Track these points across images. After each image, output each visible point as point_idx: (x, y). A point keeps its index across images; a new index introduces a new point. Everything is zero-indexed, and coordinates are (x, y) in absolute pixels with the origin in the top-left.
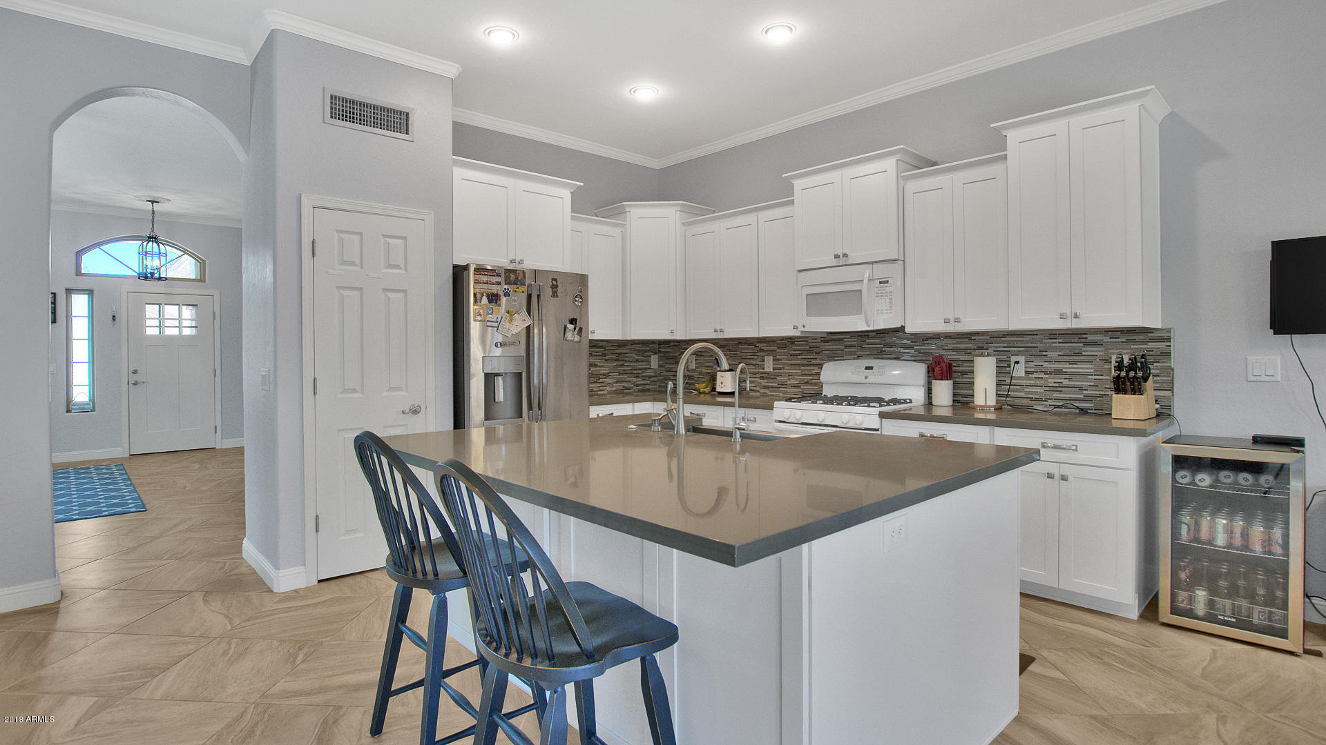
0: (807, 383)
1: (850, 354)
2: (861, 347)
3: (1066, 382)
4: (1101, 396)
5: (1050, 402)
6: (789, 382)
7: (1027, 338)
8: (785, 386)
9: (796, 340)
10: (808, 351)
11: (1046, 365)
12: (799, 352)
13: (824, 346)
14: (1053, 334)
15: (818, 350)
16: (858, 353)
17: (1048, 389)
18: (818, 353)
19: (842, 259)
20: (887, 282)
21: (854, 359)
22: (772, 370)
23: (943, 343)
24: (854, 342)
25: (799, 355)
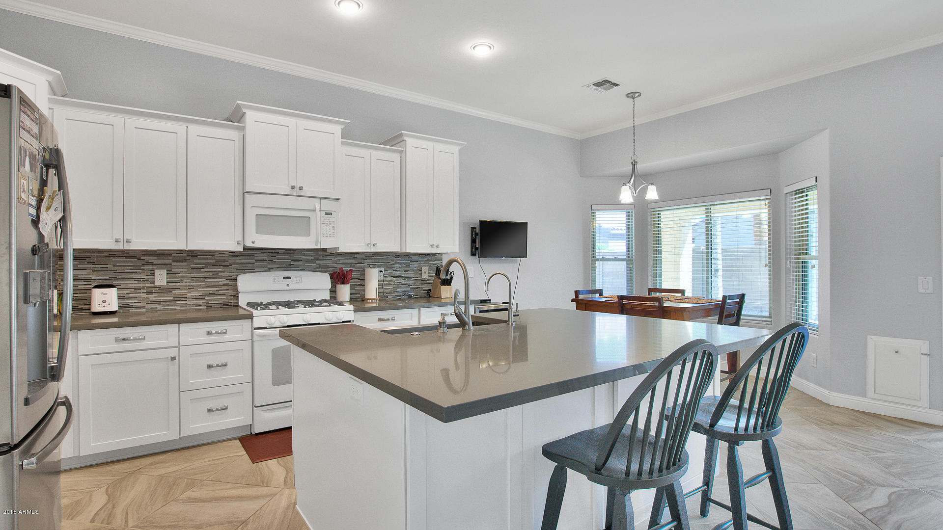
0: (211, 294)
1: (262, 267)
2: (272, 261)
3: (403, 282)
4: (417, 288)
5: (396, 294)
6: (189, 295)
7: (385, 257)
8: (183, 299)
9: (199, 254)
10: (214, 265)
11: (394, 272)
12: (203, 266)
13: (232, 260)
14: (397, 255)
15: (226, 263)
16: (268, 266)
17: (394, 286)
18: (227, 266)
19: (296, 191)
20: (331, 214)
21: (265, 271)
22: (165, 284)
23: (336, 259)
24: (265, 256)
25: (203, 268)
